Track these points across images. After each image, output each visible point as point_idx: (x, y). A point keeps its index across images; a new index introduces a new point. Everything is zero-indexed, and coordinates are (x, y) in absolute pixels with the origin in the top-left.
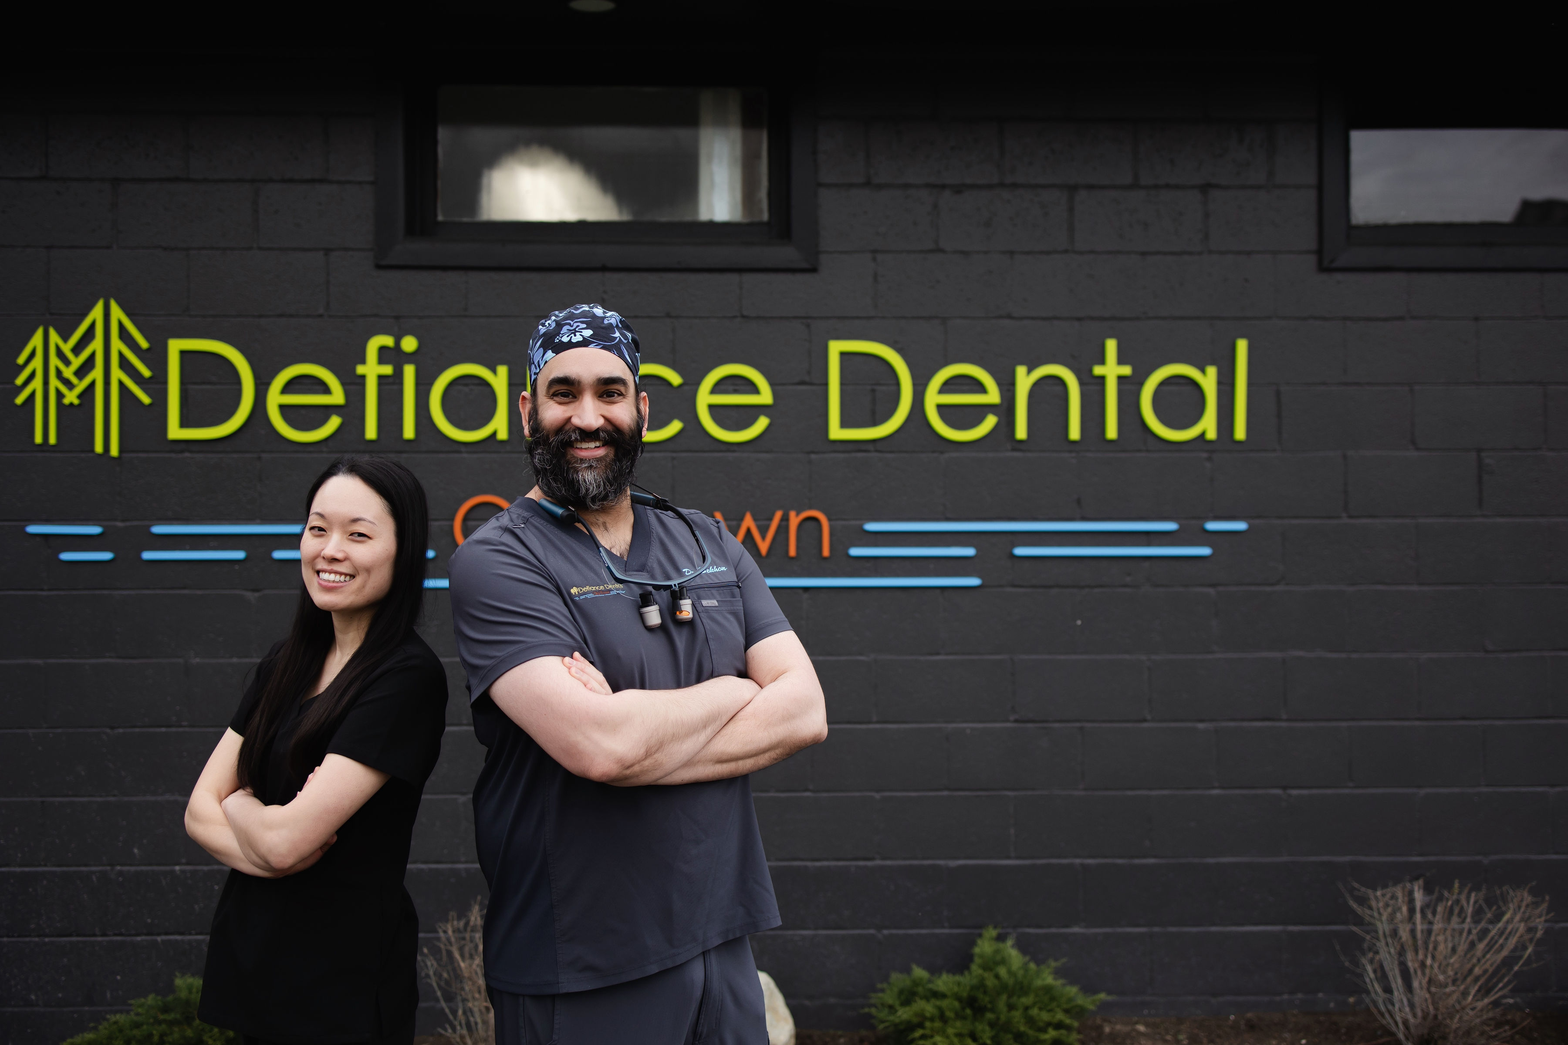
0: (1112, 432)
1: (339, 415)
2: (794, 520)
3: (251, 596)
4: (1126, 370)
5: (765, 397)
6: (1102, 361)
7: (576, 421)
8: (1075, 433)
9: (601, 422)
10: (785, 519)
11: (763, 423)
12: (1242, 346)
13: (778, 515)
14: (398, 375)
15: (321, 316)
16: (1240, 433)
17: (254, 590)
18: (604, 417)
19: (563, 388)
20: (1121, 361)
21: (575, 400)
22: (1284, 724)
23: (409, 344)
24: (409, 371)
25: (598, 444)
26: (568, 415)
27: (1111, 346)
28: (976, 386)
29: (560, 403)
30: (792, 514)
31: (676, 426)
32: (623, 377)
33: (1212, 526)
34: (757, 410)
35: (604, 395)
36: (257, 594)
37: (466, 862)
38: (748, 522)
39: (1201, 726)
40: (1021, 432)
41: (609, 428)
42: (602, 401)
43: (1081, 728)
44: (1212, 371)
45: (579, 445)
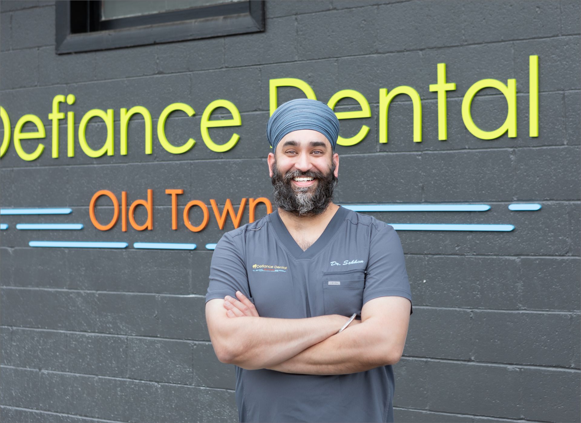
0: (442, 135)
1: (42, 143)
2: (252, 205)
3: (10, 250)
4: (452, 86)
5: (236, 121)
6: (435, 81)
7: (297, 166)
8: (417, 137)
9: (310, 167)
10: (247, 203)
11: (235, 138)
12: (534, 60)
13: (243, 201)
14: (66, 118)
15: (36, 86)
16: (534, 132)
17: (12, 247)
18: (312, 164)
19: (290, 148)
20: (448, 80)
21: (297, 155)
22: (573, 371)
23: (71, 99)
24: (71, 115)
25: (309, 179)
26: (293, 162)
27: (441, 68)
28: (355, 106)
29: (289, 157)
30: (251, 200)
31: (191, 143)
32: (324, 142)
33: (513, 207)
34: (232, 129)
35: (313, 152)
36: (13, 249)
37: (98, 418)
38: (228, 206)
39: (509, 367)
40: (383, 138)
41: (316, 171)
42: (312, 156)
43: (426, 362)
44: (512, 82)
45: (297, 179)
